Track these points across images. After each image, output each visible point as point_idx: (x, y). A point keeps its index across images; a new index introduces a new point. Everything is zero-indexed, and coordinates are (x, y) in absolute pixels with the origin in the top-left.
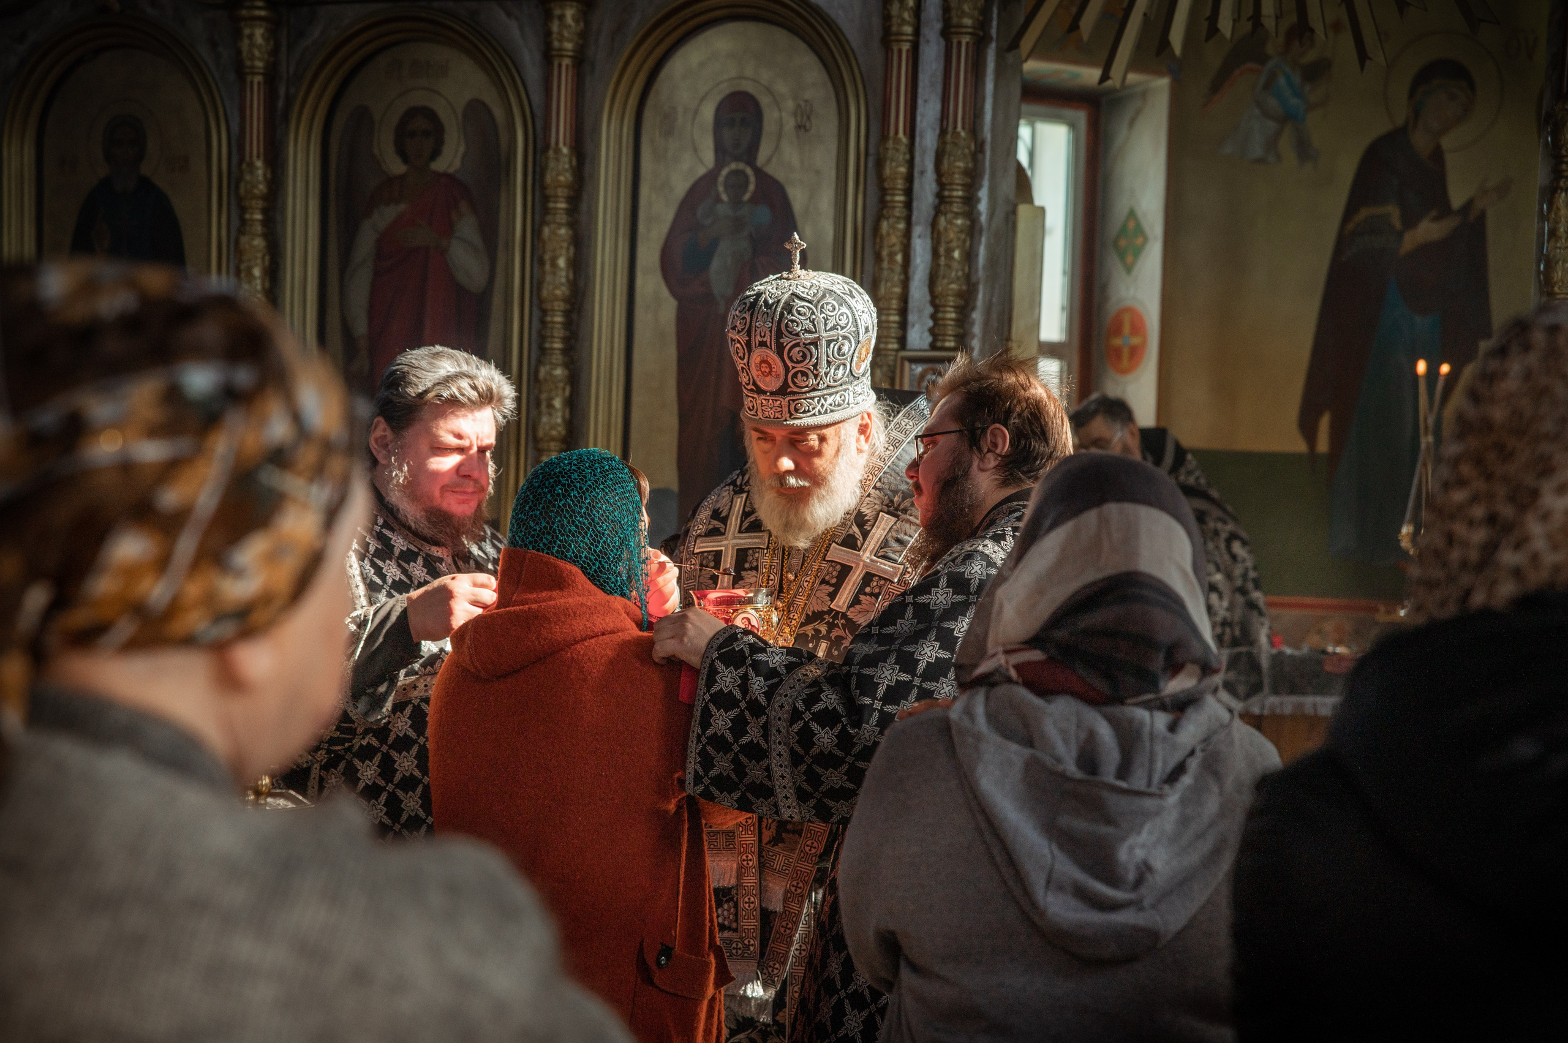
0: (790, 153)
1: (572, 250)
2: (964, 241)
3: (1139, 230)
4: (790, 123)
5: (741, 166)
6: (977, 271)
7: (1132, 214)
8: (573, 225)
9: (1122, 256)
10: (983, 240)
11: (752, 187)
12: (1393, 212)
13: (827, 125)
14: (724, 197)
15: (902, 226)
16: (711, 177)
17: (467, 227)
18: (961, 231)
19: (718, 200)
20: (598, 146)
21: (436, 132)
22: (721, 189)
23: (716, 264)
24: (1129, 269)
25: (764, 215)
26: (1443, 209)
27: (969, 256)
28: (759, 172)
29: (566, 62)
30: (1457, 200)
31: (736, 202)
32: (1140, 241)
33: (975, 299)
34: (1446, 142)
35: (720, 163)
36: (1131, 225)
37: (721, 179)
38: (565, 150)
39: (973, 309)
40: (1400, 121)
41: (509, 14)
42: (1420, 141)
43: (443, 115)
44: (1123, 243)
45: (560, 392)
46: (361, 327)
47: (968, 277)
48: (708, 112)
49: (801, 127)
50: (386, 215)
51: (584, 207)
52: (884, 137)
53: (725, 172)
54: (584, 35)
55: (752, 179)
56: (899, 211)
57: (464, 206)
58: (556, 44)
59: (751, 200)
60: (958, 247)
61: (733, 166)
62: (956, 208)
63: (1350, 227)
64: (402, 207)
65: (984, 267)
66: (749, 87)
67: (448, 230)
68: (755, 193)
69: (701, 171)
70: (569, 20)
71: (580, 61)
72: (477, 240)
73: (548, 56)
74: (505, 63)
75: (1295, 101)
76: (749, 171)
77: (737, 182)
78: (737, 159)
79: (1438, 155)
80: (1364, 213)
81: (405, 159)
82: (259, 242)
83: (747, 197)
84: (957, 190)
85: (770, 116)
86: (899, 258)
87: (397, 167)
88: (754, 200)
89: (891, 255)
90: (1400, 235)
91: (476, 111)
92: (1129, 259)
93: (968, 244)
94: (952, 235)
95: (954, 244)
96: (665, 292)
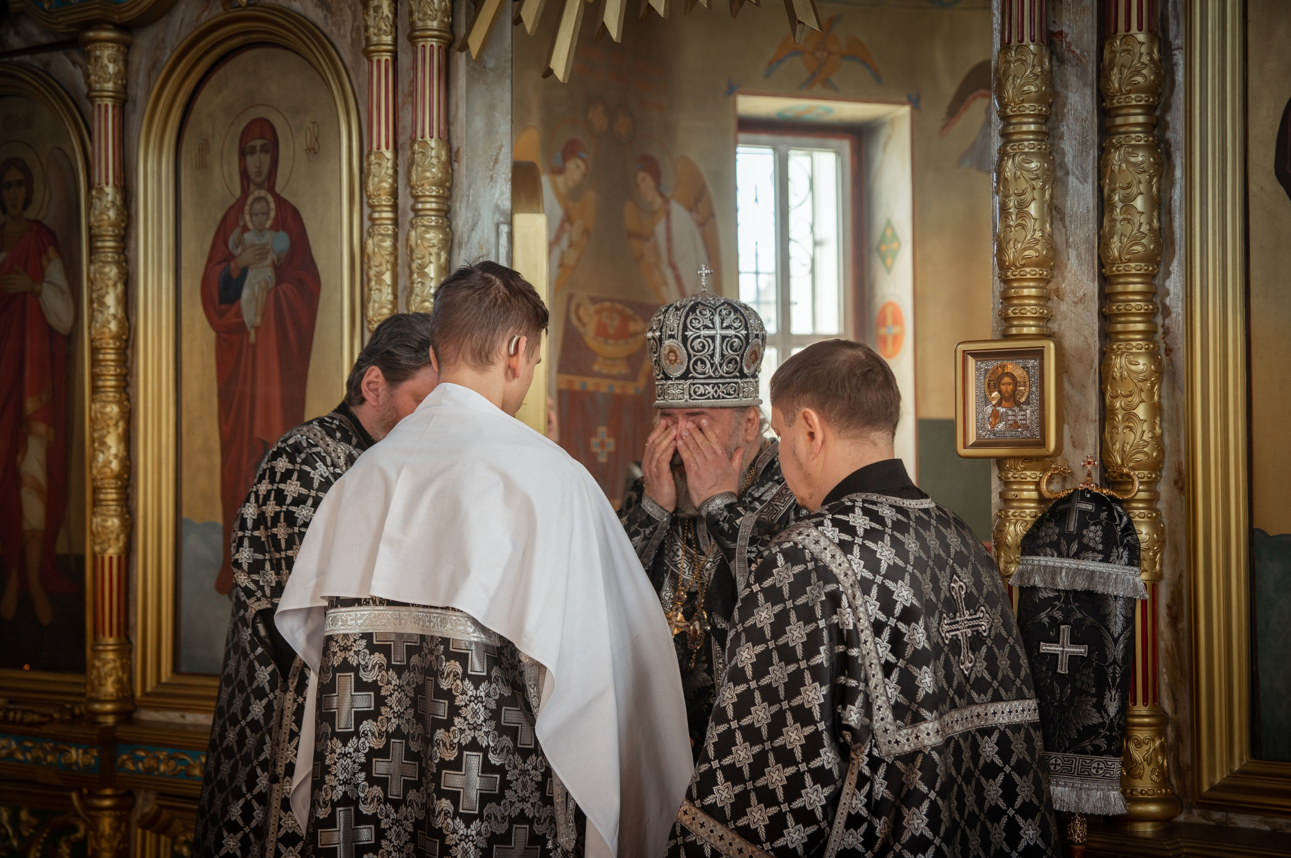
2: (438, 256)
4: (302, 148)
5: (263, 193)
8: (120, 262)
11: (273, 214)
14: (250, 225)
15: (388, 243)
16: (239, 206)
17: (55, 271)
18: (433, 246)
19: (245, 229)
21: (27, 182)
22: (247, 217)
23: (246, 293)
25: (281, 242)
28: (278, 198)
29: (105, 102)
31: (260, 229)
35: (245, 193)
37: (247, 208)
38: (108, 190)
41: (74, 63)
43: (32, 165)
45: (114, 429)
49: (311, 152)
52: (369, 152)
53: (250, 200)
55: (273, 205)
56: (384, 229)
57: (51, 251)
58: (96, 85)
59: (271, 228)
60: (431, 262)
61: (257, 194)
62: (427, 221)
67: (40, 276)
68: (276, 219)
71: (123, 101)
72: (63, 283)
76: (270, 198)
77: (260, 210)
78: (260, 186)
81: (4, 210)
83: (269, 224)
84: (430, 202)
86: (387, 277)
88: (276, 227)
89: (379, 275)
93: (443, 258)
95: (427, 259)
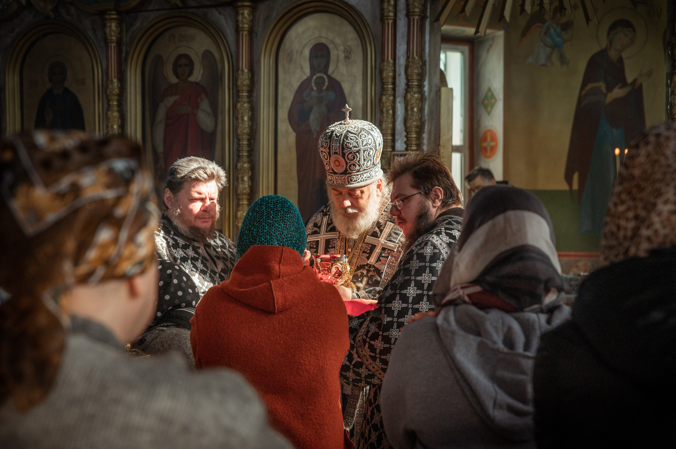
0: (342, 68)
1: (250, 113)
2: (419, 104)
3: (493, 96)
4: (342, 56)
5: (322, 75)
6: (424, 116)
7: (489, 90)
8: (250, 102)
9: (486, 107)
10: (427, 103)
11: (326, 84)
12: (602, 85)
13: (358, 57)
14: (315, 88)
16: (309, 80)
17: (205, 105)
18: (417, 100)
19: (312, 89)
20: (260, 68)
21: (191, 64)
22: (313, 85)
23: (312, 117)
24: (489, 113)
25: (332, 95)
26: (624, 83)
27: (421, 110)
28: (329, 77)
29: (245, 33)
30: (630, 79)
31: (320, 90)
32: (493, 101)
33: (424, 128)
34: (624, 55)
35: (313, 73)
36: (489, 94)
37: (313, 81)
38: (246, 71)
39: (423, 132)
40: (604, 46)
41: (220, 13)
42: (613, 54)
43: (193, 57)
44: (486, 102)
45: (247, 174)
46: (160, 149)
47: (421, 119)
48: (307, 52)
49: (347, 57)
50: (170, 101)
51: (255, 94)
52: (383, 60)
53: (314, 78)
54: (252, 21)
55: (327, 80)
56: (390, 92)
57: (203, 96)
58: (241, 25)
59: (326, 89)
60: (416, 106)
61: (318, 75)
62: (415, 90)
63: (584, 92)
64: (177, 97)
65: (427, 115)
66: (324, 41)
67: (197, 106)
68: (328, 87)
69: (305, 77)
70: (246, 15)
71: (251, 32)
72: (209, 110)
73: (237, 30)
74: (219, 35)
75: (558, 39)
76: (325, 77)
77: (320, 82)
78: (320, 72)
79: (620, 60)
80: (589, 86)
81: (178, 77)
82: (116, 114)
83: (324, 88)
84: (415, 82)
85: (333, 54)
86: (391, 112)
87: (174, 80)
88: (327, 89)
90: (606, 95)
91: (207, 54)
92: (489, 109)
93: (420, 105)
94: (413, 101)
95: (414, 105)
96: (290, 130)
